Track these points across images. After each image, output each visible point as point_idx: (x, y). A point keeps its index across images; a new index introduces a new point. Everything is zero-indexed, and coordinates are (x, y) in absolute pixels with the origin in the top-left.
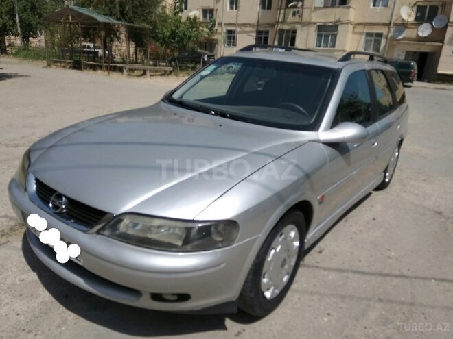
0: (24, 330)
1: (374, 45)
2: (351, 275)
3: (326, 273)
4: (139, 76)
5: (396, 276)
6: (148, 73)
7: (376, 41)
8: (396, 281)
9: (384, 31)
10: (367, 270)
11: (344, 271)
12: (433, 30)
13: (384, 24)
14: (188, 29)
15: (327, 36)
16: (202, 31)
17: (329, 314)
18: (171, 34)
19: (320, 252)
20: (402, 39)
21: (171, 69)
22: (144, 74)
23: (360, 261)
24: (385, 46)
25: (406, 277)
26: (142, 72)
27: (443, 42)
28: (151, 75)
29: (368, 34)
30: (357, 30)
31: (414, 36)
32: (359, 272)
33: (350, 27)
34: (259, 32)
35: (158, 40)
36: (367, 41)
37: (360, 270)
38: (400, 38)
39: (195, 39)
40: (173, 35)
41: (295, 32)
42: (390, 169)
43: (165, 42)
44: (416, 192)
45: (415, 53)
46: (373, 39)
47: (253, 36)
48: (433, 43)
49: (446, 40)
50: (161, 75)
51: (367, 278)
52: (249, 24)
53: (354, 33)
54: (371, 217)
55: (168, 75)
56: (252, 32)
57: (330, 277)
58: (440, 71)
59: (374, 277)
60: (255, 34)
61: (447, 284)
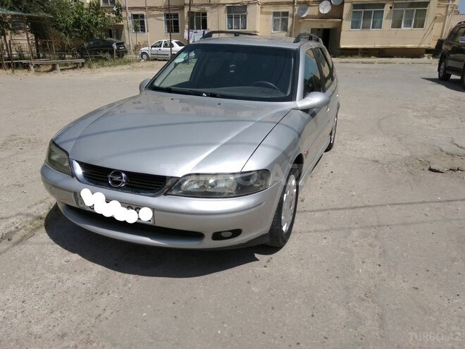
0: (96, 293)
1: (282, 24)
2: (330, 211)
3: (312, 213)
4: (48, 72)
5: (362, 207)
6: (58, 67)
7: (283, 20)
8: (362, 210)
9: (289, 9)
10: (341, 207)
11: (324, 210)
12: (332, 7)
13: (288, 3)
14: (93, 15)
15: (237, 17)
16: (109, 16)
17: (325, 238)
18: (75, 23)
19: (302, 201)
20: (306, 17)
21: (83, 60)
22: (54, 68)
23: (333, 201)
24: (292, 24)
25: (369, 206)
26: (51, 67)
27: (342, 19)
28: (62, 70)
29: (275, 14)
30: (265, 10)
31: (316, 13)
32: (335, 209)
33: (258, 7)
34: (167, 16)
35: (61, 30)
36: (275, 20)
37: (334, 207)
38: (304, 16)
39: (102, 26)
40: (77, 23)
41: (205, 14)
42: (333, 132)
43: (69, 32)
44: (355, 149)
45: (319, 29)
46: (280, 18)
47: (162, 20)
48: (333, 20)
49: (344, 17)
50: (73, 68)
51: (343, 211)
52: (156, 7)
53: (262, 13)
54: (329, 172)
55: (80, 67)
56: (160, 15)
57: (316, 215)
58: (342, 46)
59: (347, 211)
60: (163, 18)
61: (397, 206)
